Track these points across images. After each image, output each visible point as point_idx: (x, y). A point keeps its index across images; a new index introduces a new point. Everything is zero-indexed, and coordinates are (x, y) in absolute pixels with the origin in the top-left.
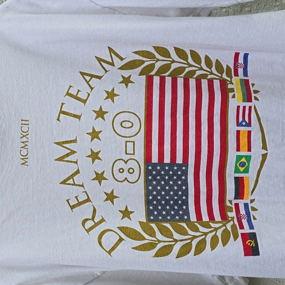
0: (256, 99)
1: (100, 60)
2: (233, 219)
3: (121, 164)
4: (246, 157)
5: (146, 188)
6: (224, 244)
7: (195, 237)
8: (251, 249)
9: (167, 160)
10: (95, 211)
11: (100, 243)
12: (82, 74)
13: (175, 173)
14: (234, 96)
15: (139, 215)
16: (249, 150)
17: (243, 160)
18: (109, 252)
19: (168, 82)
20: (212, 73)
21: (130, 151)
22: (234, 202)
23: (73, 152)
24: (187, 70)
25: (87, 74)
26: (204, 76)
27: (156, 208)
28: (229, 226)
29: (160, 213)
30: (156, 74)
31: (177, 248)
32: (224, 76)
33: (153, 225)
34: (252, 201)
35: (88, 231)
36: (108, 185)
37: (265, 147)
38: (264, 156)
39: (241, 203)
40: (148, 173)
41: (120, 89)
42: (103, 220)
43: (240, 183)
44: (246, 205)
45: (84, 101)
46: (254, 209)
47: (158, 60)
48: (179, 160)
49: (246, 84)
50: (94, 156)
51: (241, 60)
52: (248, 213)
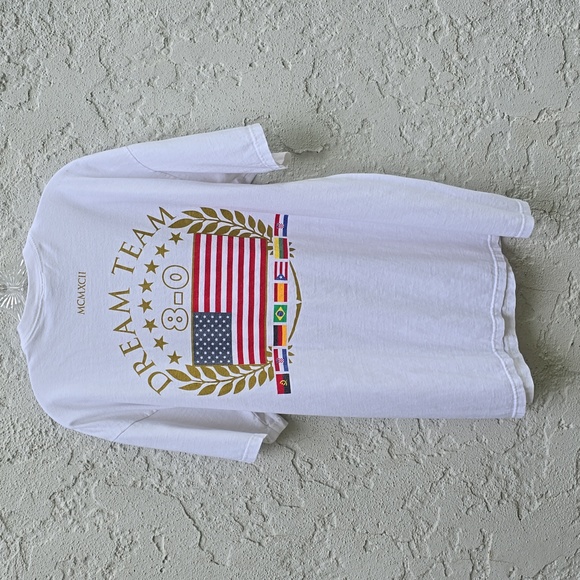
0: (291, 255)
1: (151, 219)
2: (271, 362)
3: (170, 313)
4: (283, 306)
5: (193, 335)
6: (261, 384)
7: (235, 378)
8: (284, 389)
9: (213, 309)
10: (145, 355)
11: (150, 384)
12: (135, 231)
13: (220, 322)
14: (272, 253)
15: (187, 359)
16: (286, 300)
17: (281, 309)
18: (159, 392)
19: (214, 239)
20: (254, 232)
21: (178, 301)
22: (274, 348)
23: (126, 302)
24: (232, 229)
25: (139, 232)
26: (247, 235)
27: (202, 353)
28: (266, 369)
29: (205, 357)
30: (203, 233)
31: (219, 388)
32: (266, 235)
33: (199, 368)
34: (290, 347)
35: (139, 373)
36: (158, 333)
37: (299, 298)
38: (299, 306)
39: (280, 349)
40: (195, 321)
41: (170, 245)
42: (153, 364)
43: (278, 330)
44: (284, 351)
45: (137, 256)
46: (291, 354)
47: (206, 219)
48: (224, 309)
49: (284, 243)
50: (146, 305)
51: (281, 221)
52: (285, 358)
